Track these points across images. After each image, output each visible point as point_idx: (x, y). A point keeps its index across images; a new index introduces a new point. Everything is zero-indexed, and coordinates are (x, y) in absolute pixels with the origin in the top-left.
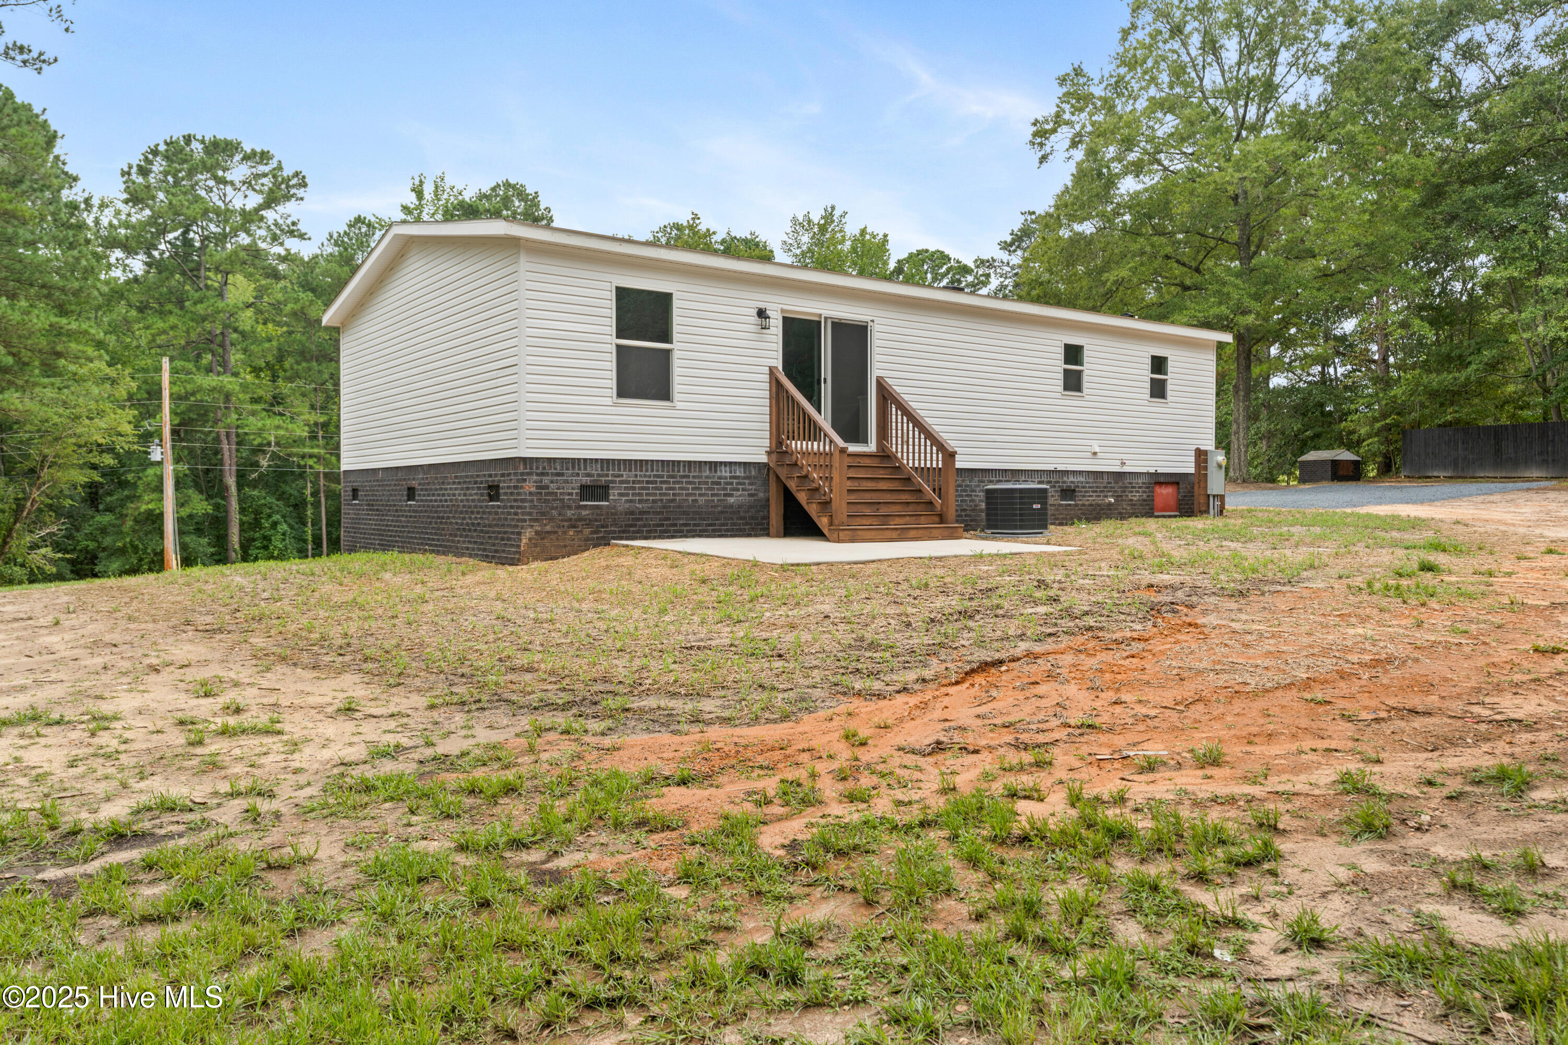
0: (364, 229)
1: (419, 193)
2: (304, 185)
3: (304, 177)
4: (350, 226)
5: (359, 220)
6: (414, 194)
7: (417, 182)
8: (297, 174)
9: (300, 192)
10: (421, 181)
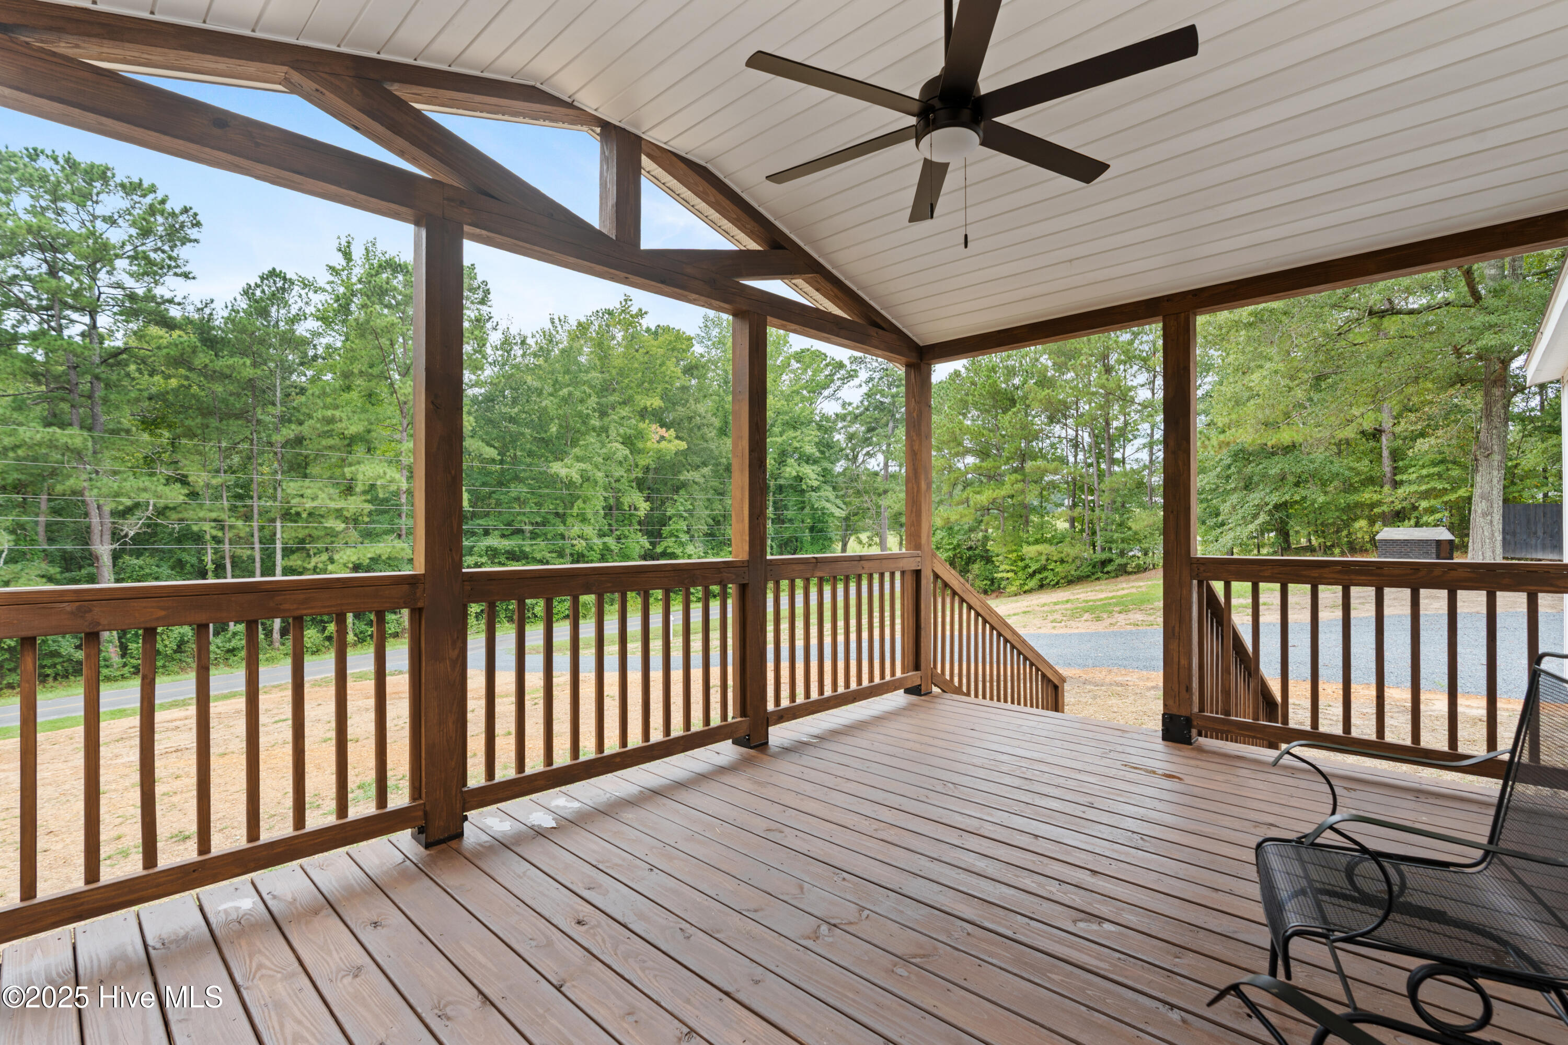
0: (280, 284)
1: (347, 255)
2: (198, 224)
3: (196, 214)
4: (262, 278)
5: (273, 273)
6: (340, 254)
7: (344, 243)
8: (186, 210)
9: (193, 233)
10: (349, 242)
